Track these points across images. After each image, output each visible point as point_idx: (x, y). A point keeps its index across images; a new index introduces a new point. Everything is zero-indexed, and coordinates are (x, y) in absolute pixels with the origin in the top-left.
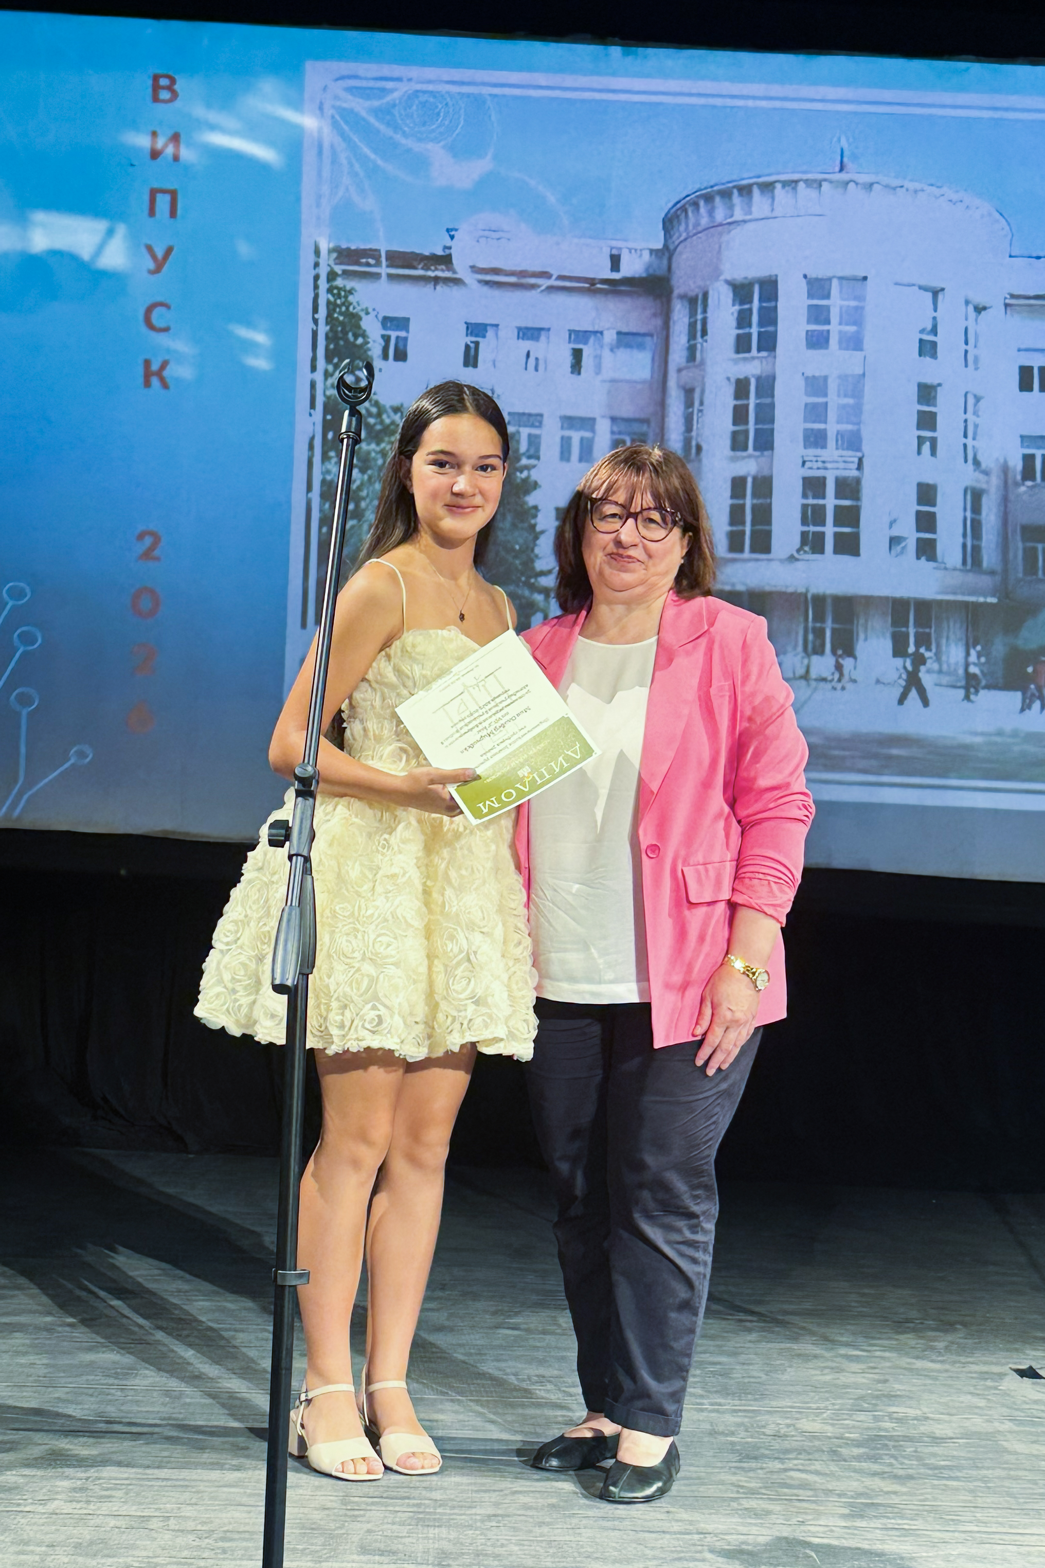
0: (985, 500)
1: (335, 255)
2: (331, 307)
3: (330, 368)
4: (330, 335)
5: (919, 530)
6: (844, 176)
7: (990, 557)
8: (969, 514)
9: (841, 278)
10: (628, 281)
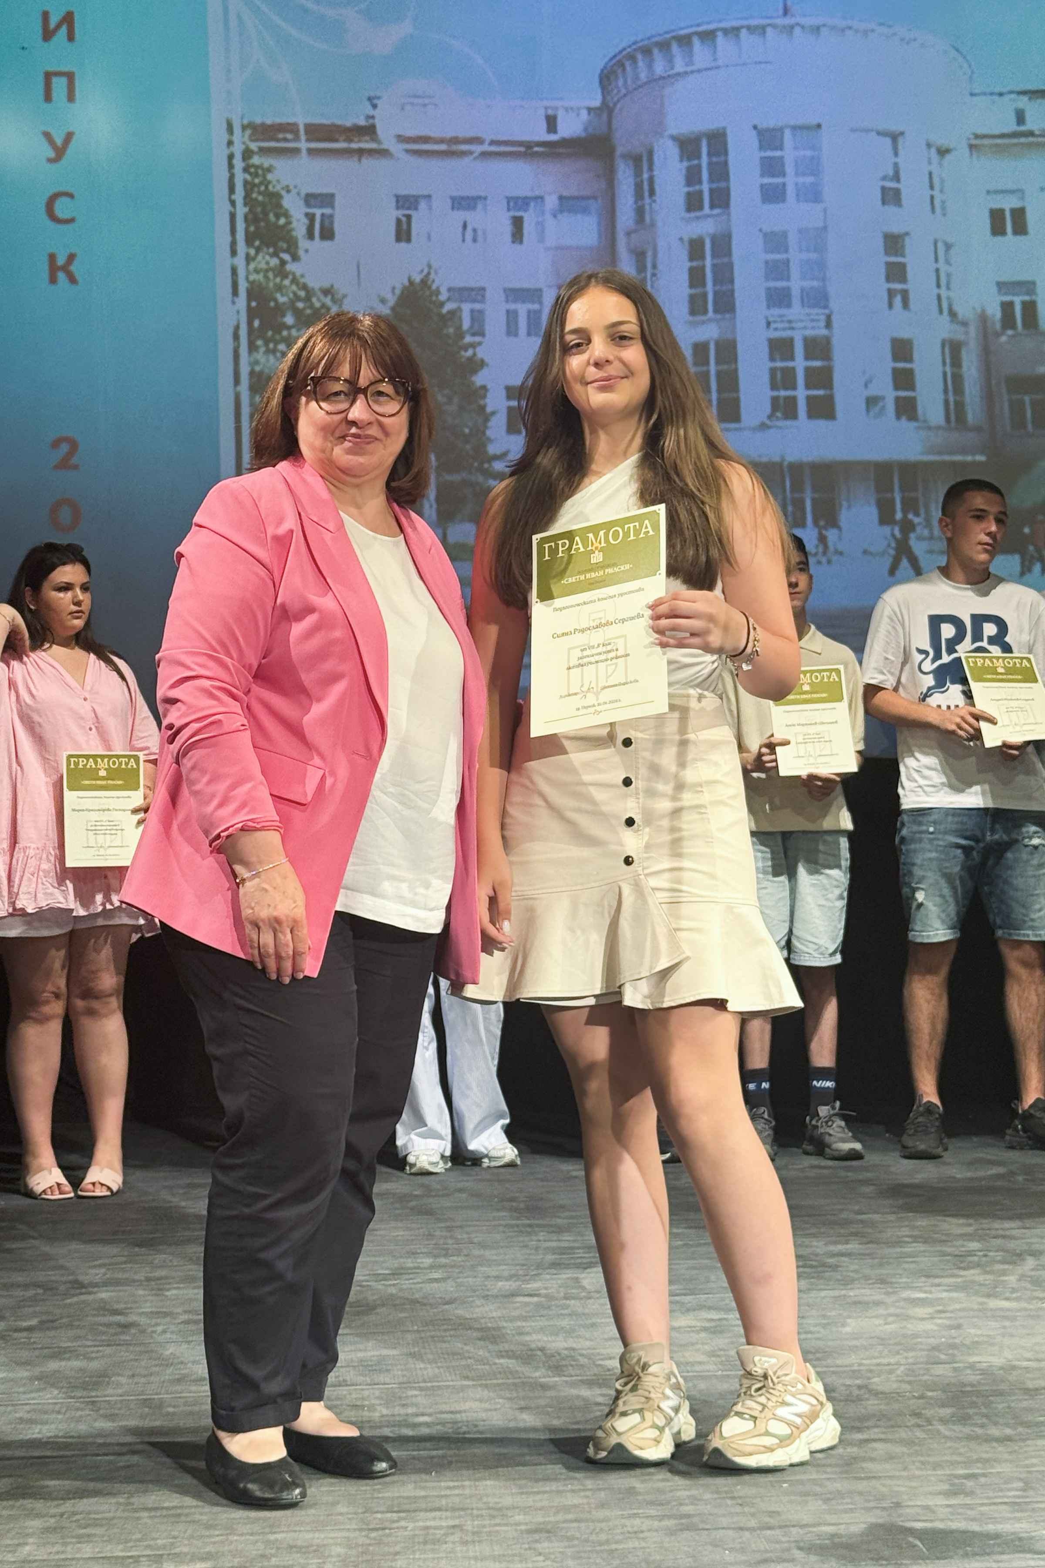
0: (964, 352)
1: (248, 132)
2: (249, 187)
3: (252, 252)
4: (250, 217)
5: (897, 387)
6: (788, 21)
7: (974, 412)
8: (948, 369)
9: (794, 128)
10: (565, 143)
